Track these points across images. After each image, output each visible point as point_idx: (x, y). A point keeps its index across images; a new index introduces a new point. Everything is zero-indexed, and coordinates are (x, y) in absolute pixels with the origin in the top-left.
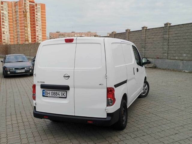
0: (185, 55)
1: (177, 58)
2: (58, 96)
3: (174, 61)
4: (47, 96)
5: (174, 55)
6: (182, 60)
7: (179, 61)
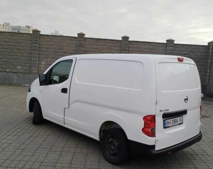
0: (19, 67)
1: (8, 70)
2: (177, 123)
3: (5, 74)
4: (169, 127)
5: (4, 66)
6: (16, 73)
7: (12, 74)
